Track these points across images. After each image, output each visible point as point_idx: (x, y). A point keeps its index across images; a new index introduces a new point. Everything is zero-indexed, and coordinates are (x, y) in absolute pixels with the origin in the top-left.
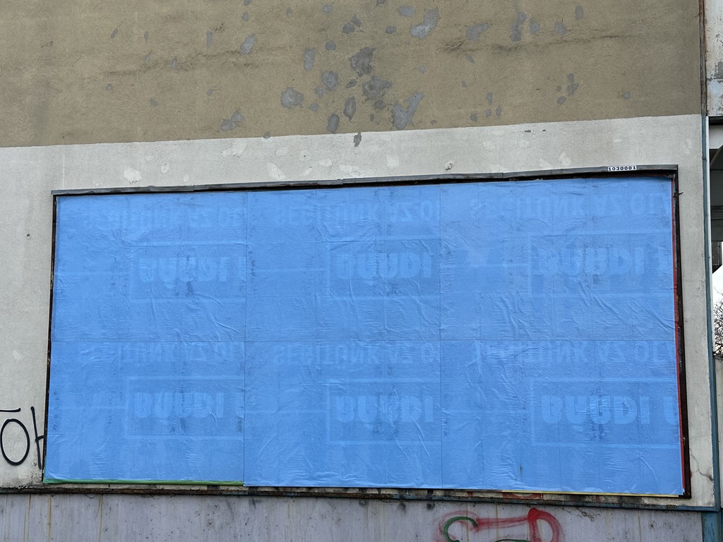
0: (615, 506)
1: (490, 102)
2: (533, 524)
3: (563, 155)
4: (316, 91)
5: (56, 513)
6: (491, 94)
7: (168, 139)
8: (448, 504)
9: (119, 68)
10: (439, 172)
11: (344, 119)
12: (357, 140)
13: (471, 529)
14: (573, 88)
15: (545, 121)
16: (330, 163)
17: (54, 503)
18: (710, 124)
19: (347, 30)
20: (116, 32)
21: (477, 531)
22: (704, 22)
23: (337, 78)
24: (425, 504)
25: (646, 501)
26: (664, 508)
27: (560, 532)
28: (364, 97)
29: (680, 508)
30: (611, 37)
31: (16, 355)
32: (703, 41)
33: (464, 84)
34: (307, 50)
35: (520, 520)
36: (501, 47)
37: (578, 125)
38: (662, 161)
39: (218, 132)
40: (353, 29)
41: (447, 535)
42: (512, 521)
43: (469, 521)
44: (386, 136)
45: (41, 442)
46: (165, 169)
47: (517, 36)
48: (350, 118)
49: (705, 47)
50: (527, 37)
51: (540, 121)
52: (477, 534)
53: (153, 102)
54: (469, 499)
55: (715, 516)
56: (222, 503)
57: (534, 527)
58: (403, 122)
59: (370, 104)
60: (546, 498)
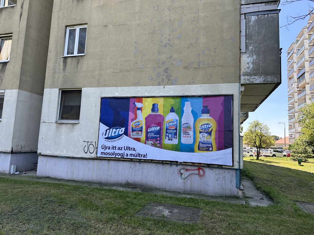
0: (217, 167)
1: (193, 80)
2: (199, 171)
3: (208, 91)
4: (156, 77)
5: (99, 164)
6: (193, 78)
7: (125, 86)
8: (181, 166)
9: (115, 71)
10: (181, 94)
11: (161, 83)
12: (164, 87)
13: (185, 171)
14: (211, 77)
15: (205, 84)
16: (158, 92)
17: (99, 162)
18: (241, 85)
20: (115, 64)
22: (240, 63)
23: (160, 74)
24: (176, 165)
25: (224, 167)
26: (228, 168)
27: (205, 173)
29: (232, 169)
30: (220, 66)
31: (92, 131)
32: (240, 67)
33: (187, 76)
34: (154, 68)
35: (196, 170)
36: (195, 68)
37: (211, 85)
38: (230, 93)
39: (135, 85)
40: (164, 64)
41: (180, 172)
42: (194, 170)
43: (185, 169)
44: (170, 86)
45: (97, 149)
46: (124, 93)
47: (199, 65)
48: (163, 82)
49: (240, 68)
50: (201, 66)
52: (187, 172)
53: (122, 79)
54: (185, 164)
55: (239, 171)
56: (133, 163)
58: (174, 84)
59: (167, 80)
60: (202, 165)
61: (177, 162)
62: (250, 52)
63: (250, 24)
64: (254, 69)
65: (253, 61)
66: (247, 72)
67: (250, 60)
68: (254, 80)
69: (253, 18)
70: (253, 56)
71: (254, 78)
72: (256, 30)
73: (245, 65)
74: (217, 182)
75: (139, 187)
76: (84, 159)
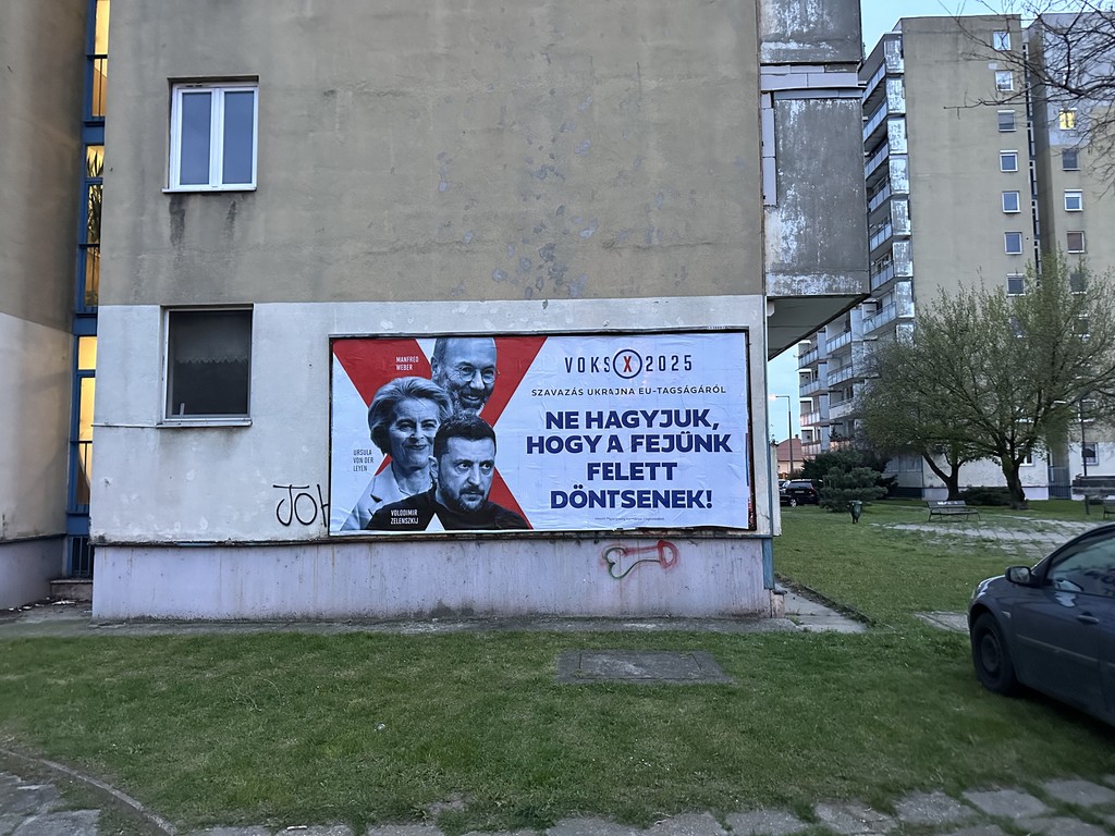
0: (712, 537)
1: (633, 283)
2: (661, 550)
3: (679, 317)
4: (516, 271)
5: (337, 556)
6: (632, 277)
7: (413, 300)
8: (609, 541)
10: (600, 328)
11: (536, 290)
12: (545, 305)
13: (622, 555)
14: (685, 275)
15: (667, 296)
16: (527, 320)
17: (336, 550)
18: (768, 301)
19: (536, 231)
20: (372, 224)
22: (764, 236)
23: (530, 263)
24: (593, 540)
25: (729, 533)
26: (740, 536)
27: (678, 554)
28: (549, 277)
29: (749, 536)
30: (708, 244)
32: (763, 249)
33: (615, 270)
34: (509, 243)
35: (653, 548)
36: (639, 247)
37: (687, 299)
38: (740, 324)
39: (449, 296)
40: (541, 230)
41: (606, 559)
42: (648, 548)
43: (621, 550)
44: (564, 303)
45: (326, 508)
47: (649, 241)
48: (540, 290)
49: (764, 253)
50: (655, 242)
51: (665, 296)
52: (626, 557)
53: (400, 274)
54: (621, 537)
55: (770, 541)
57: (661, 552)
58: (575, 294)
59: (553, 281)
60: (669, 533)
61: (597, 532)
62: (789, 205)
63: (787, 125)
64: (801, 256)
65: (799, 232)
66: (782, 263)
67: (790, 228)
68: (803, 285)
69: (796, 107)
70: (797, 216)
71: (802, 281)
72: (802, 143)
73: (778, 244)
74: (712, 576)
75: (481, 616)
76: (279, 546)
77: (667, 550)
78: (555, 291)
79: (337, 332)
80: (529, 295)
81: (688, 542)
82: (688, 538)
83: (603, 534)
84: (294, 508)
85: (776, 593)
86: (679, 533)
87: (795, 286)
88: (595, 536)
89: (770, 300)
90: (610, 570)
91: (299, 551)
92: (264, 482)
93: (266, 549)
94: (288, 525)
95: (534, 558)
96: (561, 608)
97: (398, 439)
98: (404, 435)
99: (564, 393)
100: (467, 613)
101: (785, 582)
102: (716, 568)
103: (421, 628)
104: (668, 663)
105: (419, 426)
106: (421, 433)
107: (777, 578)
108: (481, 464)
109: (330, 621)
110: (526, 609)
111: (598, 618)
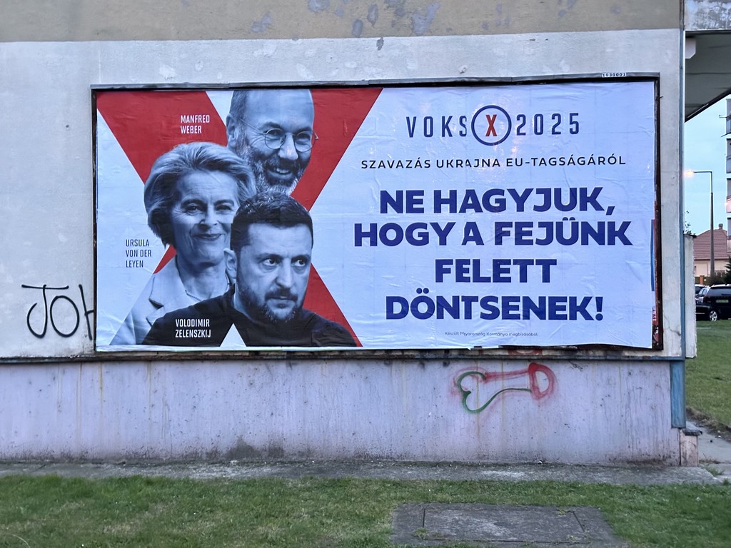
0: (601, 358)
1: (500, 12)
2: (532, 375)
5: (107, 378)
6: (500, 6)
7: (202, 38)
8: (462, 362)
10: (454, 75)
11: (368, 25)
12: (380, 44)
13: (481, 382)
14: (572, 2)
15: (547, 31)
16: (354, 65)
17: (103, 370)
21: (486, 382)
24: (442, 362)
25: (625, 353)
26: (641, 359)
27: (555, 381)
28: (386, 5)
29: (654, 358)
35: (521, 373)
37: (575, 36)
38: (647, 70)
39: (249, 33)
41: (460, 386)
42: (515, 373)
43: (479, 375)
44: (405, 40)
46: (199, 67)
48: (373, 23)
51: (544, 31)
52: (485, 385)
53: (185, 3)
54: (480, 357)
55: (680, 364)
56: (262, 367)
57: (533, 378)
58: (421, 28)
59: (392, 10)
60: (545, 353)
61: (447, 351)
74: (600, 411)
75: (294, 458)
76: (31, 364)
77: (541, 377)
78: (393, 24)
79: (103, 81)
80: (358, 31)
81: (569, 365)
82: (569, 360)
83: (455, 354)
84: (49, 315)
85: (687, 434)
86: (558, 354)
87: (724, 17)
88: (445, 357)
89: (690, 36)
90: (464, 401)
91: (57, 370)
92: (9, 280)
93: (13, 369)
94: (41, 337)
95: (363, 384)
96: (398, 450)
97: (182, 227)
98: (192, 220)
99: (405, 164)
100: (275, 454)
101: (699, 420)
102: (607, 400)
103: (216, 472)
104: (541, 521)
105: (211, 208)
106: (214, 218)
107: (689, 414)
108: (294, 260)
109: (98, 462)
110: (352, 451)
111: (448, 464)
